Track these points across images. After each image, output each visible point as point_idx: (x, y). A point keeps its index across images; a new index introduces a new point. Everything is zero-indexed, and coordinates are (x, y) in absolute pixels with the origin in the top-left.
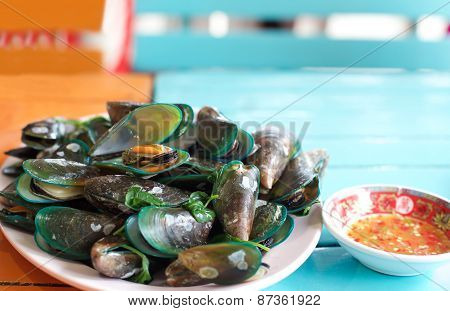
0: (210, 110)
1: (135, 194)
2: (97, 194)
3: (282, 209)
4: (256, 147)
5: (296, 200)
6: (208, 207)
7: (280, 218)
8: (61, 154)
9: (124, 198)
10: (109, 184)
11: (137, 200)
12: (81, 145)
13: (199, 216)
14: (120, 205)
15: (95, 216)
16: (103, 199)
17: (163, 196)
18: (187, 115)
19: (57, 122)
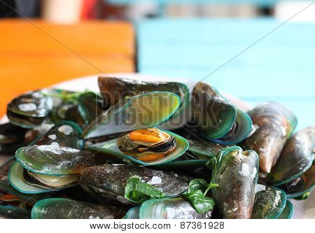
0: (206, 87)
1: (134, 186)
2: (95, 185)
3: (281, 195)
4: (254, 128)
5: (295, 184)
6: (207, 195)
7: (279, 205)
8: (53, 137)
9: (123, 189)
10: (107, 175)
11: (136, 191)
12: (73, 127)
13: (199, 206)
14: (119, 197)
15: (93, 208)
16: (101, 190)
17: (163, 186)
18: (183, 94)
19: (45, 96)
